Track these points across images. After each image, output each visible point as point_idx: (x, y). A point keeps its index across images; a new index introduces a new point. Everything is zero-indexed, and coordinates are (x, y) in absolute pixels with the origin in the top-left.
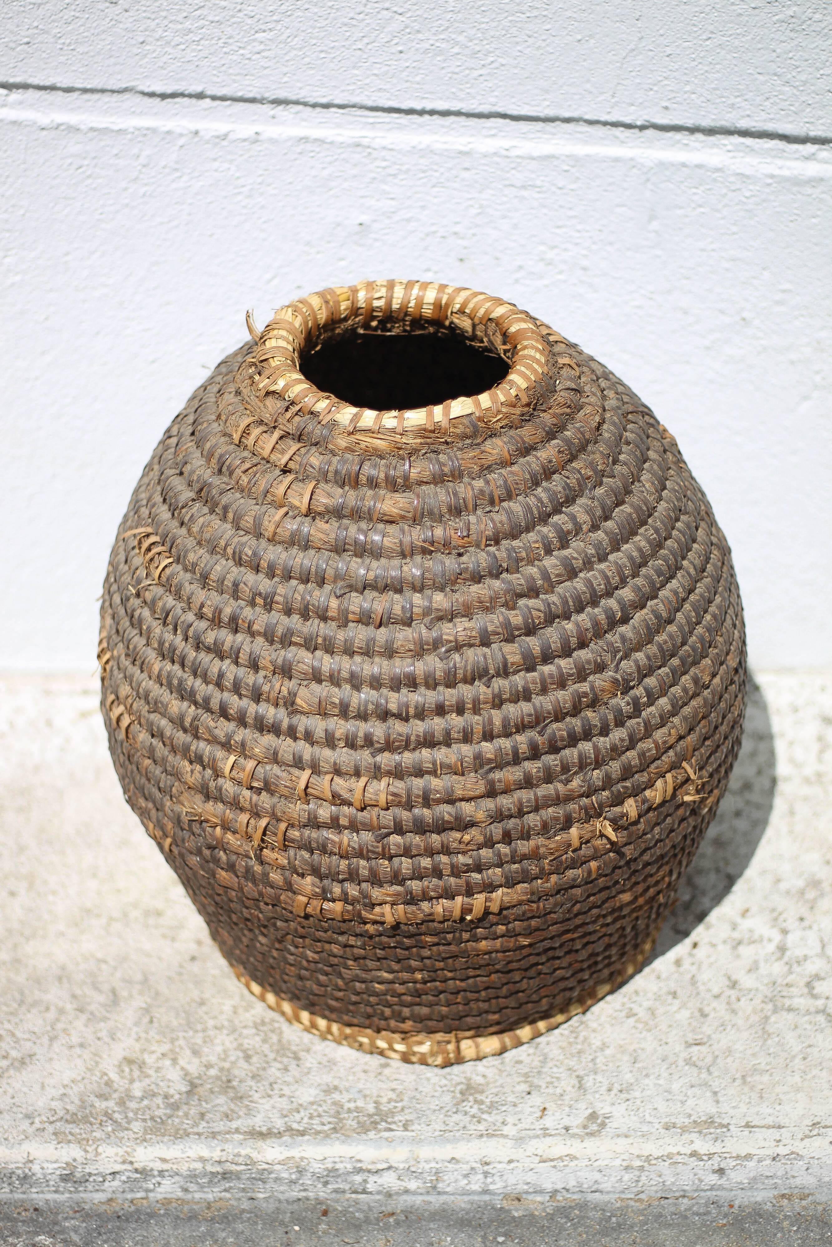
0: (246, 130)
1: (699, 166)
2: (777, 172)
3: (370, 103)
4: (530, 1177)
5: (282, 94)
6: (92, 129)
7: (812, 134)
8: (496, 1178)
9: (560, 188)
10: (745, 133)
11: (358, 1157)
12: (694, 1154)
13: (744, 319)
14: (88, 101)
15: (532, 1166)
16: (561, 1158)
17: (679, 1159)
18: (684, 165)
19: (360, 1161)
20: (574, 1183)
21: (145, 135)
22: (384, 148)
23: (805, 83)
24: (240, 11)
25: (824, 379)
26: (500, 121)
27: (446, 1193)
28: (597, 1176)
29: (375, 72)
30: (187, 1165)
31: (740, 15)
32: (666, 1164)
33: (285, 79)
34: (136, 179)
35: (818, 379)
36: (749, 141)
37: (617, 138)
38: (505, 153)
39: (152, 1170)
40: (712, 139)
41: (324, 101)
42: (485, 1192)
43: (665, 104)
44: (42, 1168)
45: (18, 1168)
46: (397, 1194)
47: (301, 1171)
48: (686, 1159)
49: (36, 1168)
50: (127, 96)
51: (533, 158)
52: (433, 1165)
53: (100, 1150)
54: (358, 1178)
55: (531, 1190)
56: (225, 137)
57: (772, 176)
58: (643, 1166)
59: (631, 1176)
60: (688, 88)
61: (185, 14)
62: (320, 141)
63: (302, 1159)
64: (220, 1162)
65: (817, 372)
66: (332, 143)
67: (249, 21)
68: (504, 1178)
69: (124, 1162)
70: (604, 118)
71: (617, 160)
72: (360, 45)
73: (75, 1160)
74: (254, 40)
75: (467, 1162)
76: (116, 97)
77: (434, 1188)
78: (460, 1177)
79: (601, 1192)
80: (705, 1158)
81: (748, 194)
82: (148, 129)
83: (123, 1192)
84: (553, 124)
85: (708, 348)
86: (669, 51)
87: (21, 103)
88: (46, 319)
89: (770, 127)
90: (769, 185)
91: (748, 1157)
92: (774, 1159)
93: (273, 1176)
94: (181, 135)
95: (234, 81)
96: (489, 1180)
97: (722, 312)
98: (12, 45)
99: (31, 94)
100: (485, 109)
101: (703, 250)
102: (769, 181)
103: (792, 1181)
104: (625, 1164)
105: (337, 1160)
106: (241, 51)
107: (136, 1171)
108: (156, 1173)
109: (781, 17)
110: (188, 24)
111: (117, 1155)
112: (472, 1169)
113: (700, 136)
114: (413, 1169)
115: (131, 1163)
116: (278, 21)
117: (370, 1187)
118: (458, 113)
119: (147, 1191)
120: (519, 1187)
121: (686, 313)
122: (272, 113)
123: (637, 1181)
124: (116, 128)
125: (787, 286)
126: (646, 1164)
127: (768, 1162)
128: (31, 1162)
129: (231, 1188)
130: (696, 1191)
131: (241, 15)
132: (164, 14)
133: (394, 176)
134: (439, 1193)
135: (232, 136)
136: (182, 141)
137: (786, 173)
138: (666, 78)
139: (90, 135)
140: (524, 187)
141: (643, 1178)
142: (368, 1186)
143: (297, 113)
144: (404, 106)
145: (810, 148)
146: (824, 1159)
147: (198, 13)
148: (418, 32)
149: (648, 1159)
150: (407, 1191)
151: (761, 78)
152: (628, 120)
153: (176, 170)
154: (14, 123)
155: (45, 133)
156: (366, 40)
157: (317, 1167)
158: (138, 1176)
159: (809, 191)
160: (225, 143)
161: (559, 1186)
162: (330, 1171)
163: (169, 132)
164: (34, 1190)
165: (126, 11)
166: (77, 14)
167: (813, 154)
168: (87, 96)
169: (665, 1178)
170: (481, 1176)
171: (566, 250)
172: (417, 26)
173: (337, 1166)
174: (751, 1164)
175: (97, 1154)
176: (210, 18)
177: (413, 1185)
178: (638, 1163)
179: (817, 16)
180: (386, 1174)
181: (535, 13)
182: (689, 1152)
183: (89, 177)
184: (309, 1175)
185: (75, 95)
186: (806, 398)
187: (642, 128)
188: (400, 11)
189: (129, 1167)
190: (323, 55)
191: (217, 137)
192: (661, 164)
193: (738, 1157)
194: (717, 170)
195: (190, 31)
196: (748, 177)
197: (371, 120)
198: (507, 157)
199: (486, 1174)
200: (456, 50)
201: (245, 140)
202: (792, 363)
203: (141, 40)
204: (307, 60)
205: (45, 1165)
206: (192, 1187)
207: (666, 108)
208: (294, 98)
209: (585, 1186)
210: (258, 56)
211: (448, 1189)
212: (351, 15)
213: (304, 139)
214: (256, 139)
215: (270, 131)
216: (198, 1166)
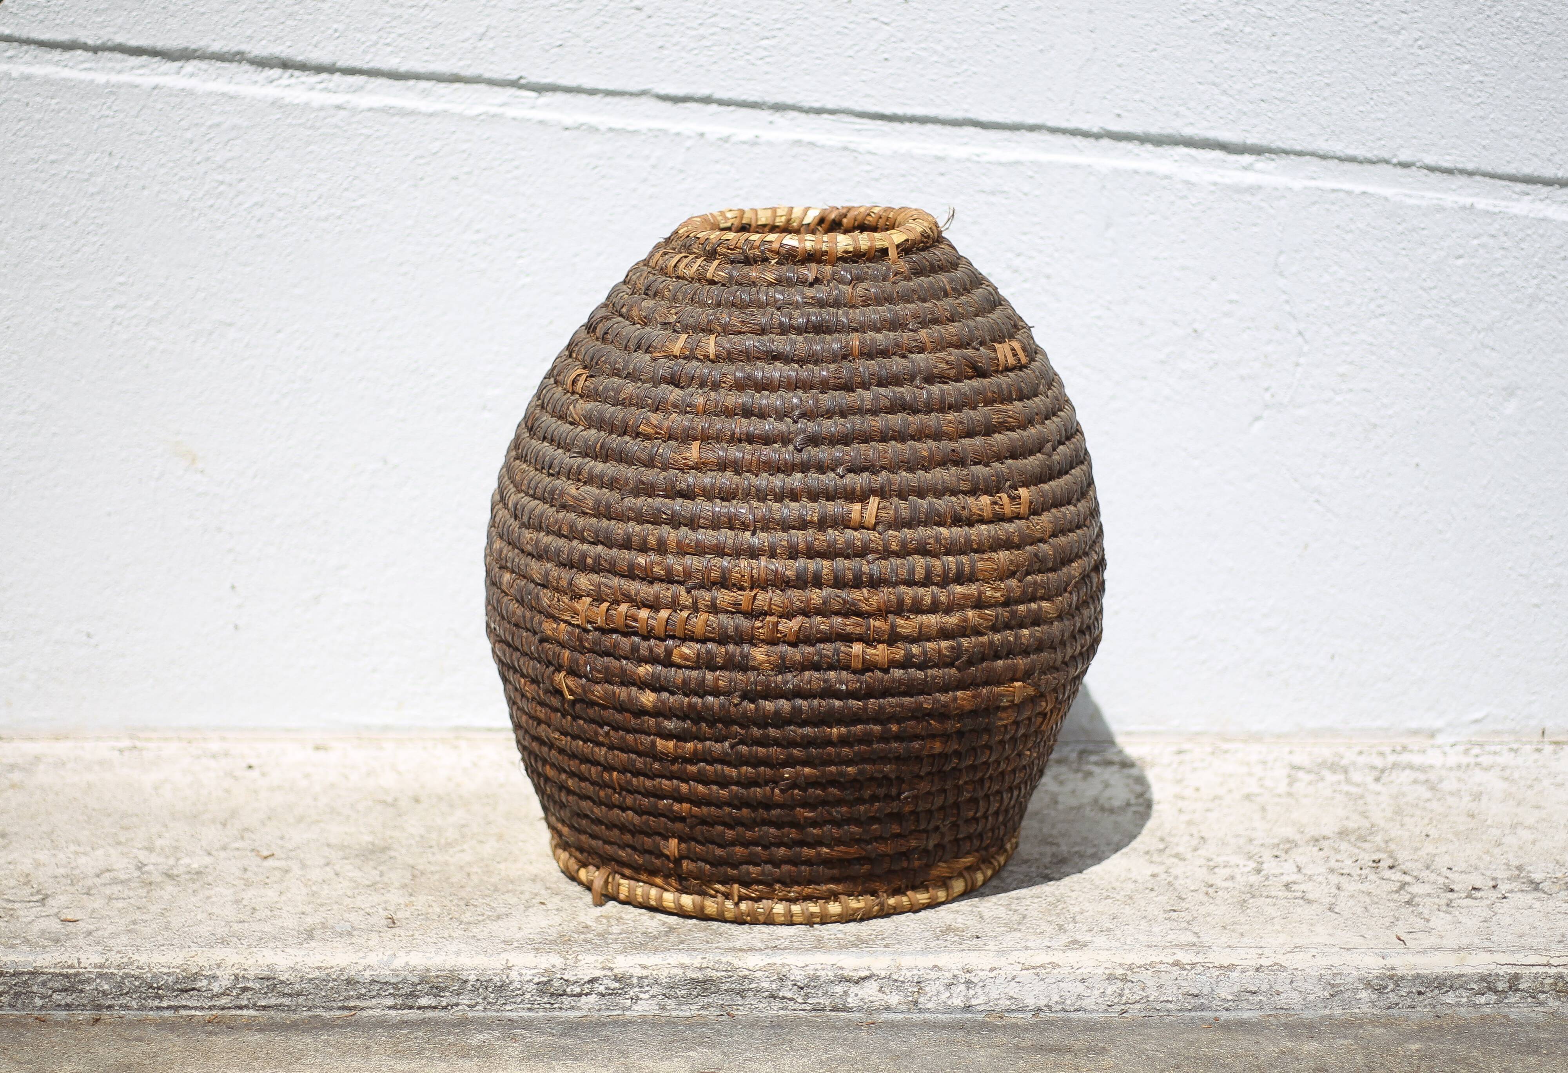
0: (745, 134)
1: (1149, 173)
2: (1219, 180)
3: (858, 108)
4: (1013, 990)
5: (780, 98)
6: (611, 130)
7: (1249, 141)
8: (979, 990)
9: (1026, 194)
10: (1190, 143)
11: (839, 965)
12: (1176, 964)
13: (1196, 331)
14: (608, 104)
15: (1015, 973)
16: (1043, 966)
17: (1162, 968)
18: (1136, 172)
19: (841, 968)
20: (1056, 998)
21: (656, 137)
22: (870, 153)
23: (1240, 92)
24: (748, 19)
25: (1273, 396)
26: (971, 130)
27: (927, 1010)
28: (1080, 988)
29: (864, 78)
30: (667, 971)
31: (1180, 28)
32: (1149, 972)
33: (784, 84)
34: (645, 180)
35: (1267, 396)
36: (1193, 151)
37: (1075, 146)
38: (976, 158)
39: (631, 977)
40: (1160, 150)
41: (817, 105)
42: (967, 1008)
43: (1118, 111)
44: (521, 975)
45: (496, 975)
46: (878, 1010)
47: (782, 979)
48: (1169, 968)
49: (514, 975)
50: (643, 100)
51: (1001, 164)
52: (915, 972)
53: (580, 957)
54: (839, 989)
55: (1013, 1007)
56: (726, 140)
57: (1215, 184)
58: (1126, 975)
59: (1114, 988)
60: (1137, 97)
61: (700, 21)
62: (812, 144)
63: (783, 965)
64: (701, 969)
65: (1267, 389)
66: (823, 147)
67: (755, 29)
68: (987, 990)
69: (604, 968)
70: (1064, 125)
71: (1076, 166)
72: (851, 53)
73: (554, 966)
74: (759, 47)
75: (949, 970)
76: (634, 101)
77: (916, 1003)
78: (942, 988)
79: (1085, 1010)
80: (1188, 967)
81: (1194, 201)
82: (659, 130)
83: (600, 1010)
84: (1018, 133)
85: (1162, 362)
86: (1120, 61)
87: (548, 105)
88: (551, 323)
89: (1211, 134)
90: (1212, 192)
91: (1231, 967)
92: (1257, 970)
93: (753, 986)
94: (689, 137)
95: (740, 86)
96: (972, 992)
97: (1175, 323)
98: (547, 47)
99: (560, 97)
100: (959, 115)
101: (1155, 258)
102: (1212, 188)
103: (1277, 998)
104: (1107, 972)
105: (819, 967)
106: (748, 57)
107: (616, 979)
108: (635, 981)
109: (1216, 29)
110: (702, 31)
111: (596, 961)
112: (955, 976)
113: (1149, 147)
114: (895, 977)
115: (611, 969)
116: (780, 29)
117: (852, 1001)
118: (935, 121)
119: (624, 1009)
120: (1001, 1002)
121: (1141, 324)
122: (771, 118)
123: (1121, 995)
124: (631, 128)
125: (1234, 297)
126: (1129, 973)
127: (1251, 973)
128: (509, 968)
129: (709, 1005)
130: (1180, 1010)
131: (748, 22)
132: (682, 20)
133: (877, 180)
134: (921, 1011)
135: (734, 139)
136: (689, 143)
137: (1227, 181)
138: (1118, 87)
139: (610, 135)
140: (993, 193)
141: (1127, 991)
142: (849, 1000)
143: (792, 119)
144: (888, 111)
145: (1247, 159)
146: (1308, 971)
147: (712, 20)
148: (902, 41)
149: (1130, 968)
150: (888, 1008)
151: (1201, 87)
152: (1085, 127)
153: (681, 171)
154: (541, 122)
155: (567, 133)
156: (856, 48)
157: (798, 975)
158: (617, 985)
159: (1248, 198)
160: (727, 145)
161: (1042, 1003)
162: (811, 979)
163: (678, 134)
164: (508, 1007)
165: (650, 17)
166: (607, 20)
167: (1251, 164)
168: (609, 99)
169: (1149, 991)
170: (962, 987)
171: (1031, 257)
172: (900, 35)
173: (818, 974)
174: (1234, 975)
175: (577, 960)
176: (723, 25)
177: (894, 999)
178: (1119, 971)
179: (1248, 29)
180: (867, 984)
181: (1004, 24)
182: (1171, 962)
183: (603, 177)
184: (790, 983)
185: (597, 98)
186: (1258, 418)
187: (1098, 136)
188: (886, 20)
189: (609, 973)
190: (818, 62)
191: (720, 139)
192: (1116, 172)
193: (1221, 967)
194: (1166, 177)
195: (703, 37)
196: (1193, 184)
197: (858, 127)
198: (978, 162)
199: (968, 983)
200: (935, 58)
201: (745, 143)
202: (1242, 378)
203: (660, 44)
204: (804, 66)
205: (524, 972)
206: (671, 1003)
207: (1119, 115)
208: (790, 101)
209: (1068, 1002)
210: (760, 62)
211: (930, 1005)
212: (845, 24)
213: (798, 143)
214: (754, 143)
215: (767, 135)
216: (680, 972)
